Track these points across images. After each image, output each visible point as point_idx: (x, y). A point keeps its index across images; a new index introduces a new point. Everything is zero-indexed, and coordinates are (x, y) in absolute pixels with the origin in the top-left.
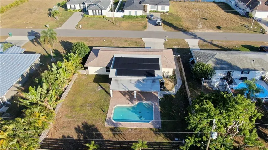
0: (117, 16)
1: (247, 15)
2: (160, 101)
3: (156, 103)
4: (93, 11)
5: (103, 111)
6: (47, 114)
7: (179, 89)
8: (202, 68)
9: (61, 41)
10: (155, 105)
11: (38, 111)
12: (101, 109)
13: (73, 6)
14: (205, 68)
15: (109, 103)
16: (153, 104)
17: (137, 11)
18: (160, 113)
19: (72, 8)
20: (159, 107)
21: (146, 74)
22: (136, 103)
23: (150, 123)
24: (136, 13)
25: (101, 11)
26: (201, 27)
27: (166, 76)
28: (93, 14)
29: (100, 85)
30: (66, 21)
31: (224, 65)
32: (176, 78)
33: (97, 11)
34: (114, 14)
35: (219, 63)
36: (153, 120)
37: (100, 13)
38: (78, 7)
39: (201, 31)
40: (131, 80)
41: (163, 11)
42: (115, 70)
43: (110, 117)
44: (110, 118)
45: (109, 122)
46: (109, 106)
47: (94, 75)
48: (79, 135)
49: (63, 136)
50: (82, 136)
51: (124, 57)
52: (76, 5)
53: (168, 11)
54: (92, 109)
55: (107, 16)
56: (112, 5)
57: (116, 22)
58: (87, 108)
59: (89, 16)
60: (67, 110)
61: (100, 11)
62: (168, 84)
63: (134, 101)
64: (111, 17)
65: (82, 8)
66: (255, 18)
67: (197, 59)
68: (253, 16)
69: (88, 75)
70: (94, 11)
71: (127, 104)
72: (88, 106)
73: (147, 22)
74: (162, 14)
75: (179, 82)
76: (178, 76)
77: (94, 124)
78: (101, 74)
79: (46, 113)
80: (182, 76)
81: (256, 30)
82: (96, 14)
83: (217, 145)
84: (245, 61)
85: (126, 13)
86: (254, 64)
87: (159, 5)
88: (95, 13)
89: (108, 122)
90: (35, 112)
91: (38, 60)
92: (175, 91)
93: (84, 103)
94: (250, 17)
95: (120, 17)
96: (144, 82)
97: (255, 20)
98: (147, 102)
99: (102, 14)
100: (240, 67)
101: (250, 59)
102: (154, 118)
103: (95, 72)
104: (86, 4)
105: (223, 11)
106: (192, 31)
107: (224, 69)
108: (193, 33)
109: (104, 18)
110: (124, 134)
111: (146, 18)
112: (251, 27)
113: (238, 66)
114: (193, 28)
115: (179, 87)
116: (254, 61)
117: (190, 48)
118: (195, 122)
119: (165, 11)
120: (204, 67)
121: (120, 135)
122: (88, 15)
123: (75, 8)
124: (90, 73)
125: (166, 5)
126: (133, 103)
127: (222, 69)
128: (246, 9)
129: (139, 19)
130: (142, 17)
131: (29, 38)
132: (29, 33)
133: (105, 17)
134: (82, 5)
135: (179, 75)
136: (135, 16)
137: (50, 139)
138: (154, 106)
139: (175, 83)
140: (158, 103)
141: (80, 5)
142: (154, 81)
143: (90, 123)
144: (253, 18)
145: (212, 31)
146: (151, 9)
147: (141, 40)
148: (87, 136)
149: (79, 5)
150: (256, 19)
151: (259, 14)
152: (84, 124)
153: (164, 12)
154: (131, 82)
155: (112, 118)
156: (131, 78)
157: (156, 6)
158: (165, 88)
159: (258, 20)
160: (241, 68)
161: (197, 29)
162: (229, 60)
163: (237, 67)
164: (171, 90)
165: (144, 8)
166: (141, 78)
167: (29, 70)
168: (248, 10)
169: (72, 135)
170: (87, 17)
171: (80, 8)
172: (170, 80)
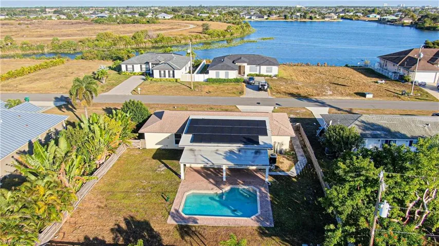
0: (196, 80)
1: (402, 79)
2: (269, 186)
3: (263, 189)
4: (160, 71)
5: (166, 200)
6: (60, 193)
7: (302, 170)
8: (340, 133)
9: (105, 108)
10: (260, 191)
11: (43, 184)
12: (162, 196)
13: (130, 67)
14: (346, 133)
15: (177, 188)
16: (258, 190)
17: (229, 71)
18: (270, 203)
19: (129, 70)
20: (269, 194)
21: (245, 140)
22: (227, 188)
23: (252, 219)
24: (227, 74)
25: (173, 72)
26: (331, 93)
27: (278, 150)
28: (160, 77)
29: (163, 163)
30: (116, 85)
31: (378, 130)
32: (296, 154)
33: (167, 71)
34: (193, 76)
35: (369, 128)
36: (257, 215)
37: (171, 75)
38: (137, 69)
39: (331, 98)
40: (217, 150)
41: (269, 74)
42: (190, 136)
43: (178, 209)
44: (177, 211)
45: (176, 215)
46: (177, 192)
47: (155, 149)
48: (117, 236)
49: (86, 238)
50: (122, 238)
51: (206, 118)
52: (134, 65)
53: (277, 74)
54: (146, 197)
55: (181, 80)
56: (190, 67)
57: (195, 87)
58: (137, 194)
59: (154, 79)
60: (100, 197)
61: (171, 72)
62: (282, 163)
63: (222, 186)
64: (188, 81)
65: (144, 70)
66: (415, 82)
67: (330, 124)
68: (412, 79)
69: (144, 149)
70: (162, 72)
71: (209, 189)
72: (139, 192)
73: (245, 87)
74: (266, 78)
75: (302, 160)
76: (300, 153)
77: (148, 219)
78: (166, 148)
79: (58, 192)
80: (306, 152)
81: (420, 98)
82: (165, 77)
83: (390, 237)
84: (413, 125)
85: (212, 74)
86: (430, 130)
87: (262, 65)
88: (163, 75)
89: (173, 217)
90: (37, 186)
91: (63, 125)
92: (295, 172)
93: (133, 188)
94: (406, 81)
95: (202, 81)
96: (240, 153)
97: (415, 85)
98: (246, 187)
99: (174, 77)
100: (405, 133)
101: (422, 122)
102: (259, 211)
103: (156, 144)
104: (150, 64)
105: (363, 76)
106: (316, 97)
107: (379, 136)
108: (319, 100)
109: (176, 81)
110: (202, 236)
111: (243, 82)
112: (412, 94)
113: (403, 132)
114: (318, 95)
115: (303, 167)
116: (428, 125)
117: (316, 117)
118: (341, 196)
119: (272, 74)
120: (343, 131)
121: (195, 238)
122: (151, 78)
123: (133, 70)
124: (148, 147)
125: (274, 65)
126: (221, 189)
127: (374, 136)
128: (399, 71)
129: (232, 84)
130: (237, 81)
131: (55, 104)
132: (56, 98)
133: (179, 81)
134: (144, 66)
135: (301, 150)
136: (225, 80)
137: (60, 242)
138: (258, 193)
139: (295, 161)
140: (265, 188)
141: (141, 65)
142: (257, 152)
143: (139, 218)
144: (412, 82)
145: (348, 98)
146: (250, 71)
147: (234, 107)
148: (131, 239)
149: (139, 65)
150: (417, 84)
151: (420, 76)
152: (128, 218)
153: (270, 76)
154: (218, 152)
155: (180, 211)
156: (217, 146)
157: (258, 67)
158: (277, 167)
159: (420, 85)
160: (409, 136)
161: (325, 95)
162: (385, 124)
163: (402, 134)
164: (288, 170)
165: (240, 70)
166: (234, 147)
167: (44, 138)
168: (402, 71)
169: (103, 237)
170: (151, 80)
171: (141, 70)
172: (285, 157)
